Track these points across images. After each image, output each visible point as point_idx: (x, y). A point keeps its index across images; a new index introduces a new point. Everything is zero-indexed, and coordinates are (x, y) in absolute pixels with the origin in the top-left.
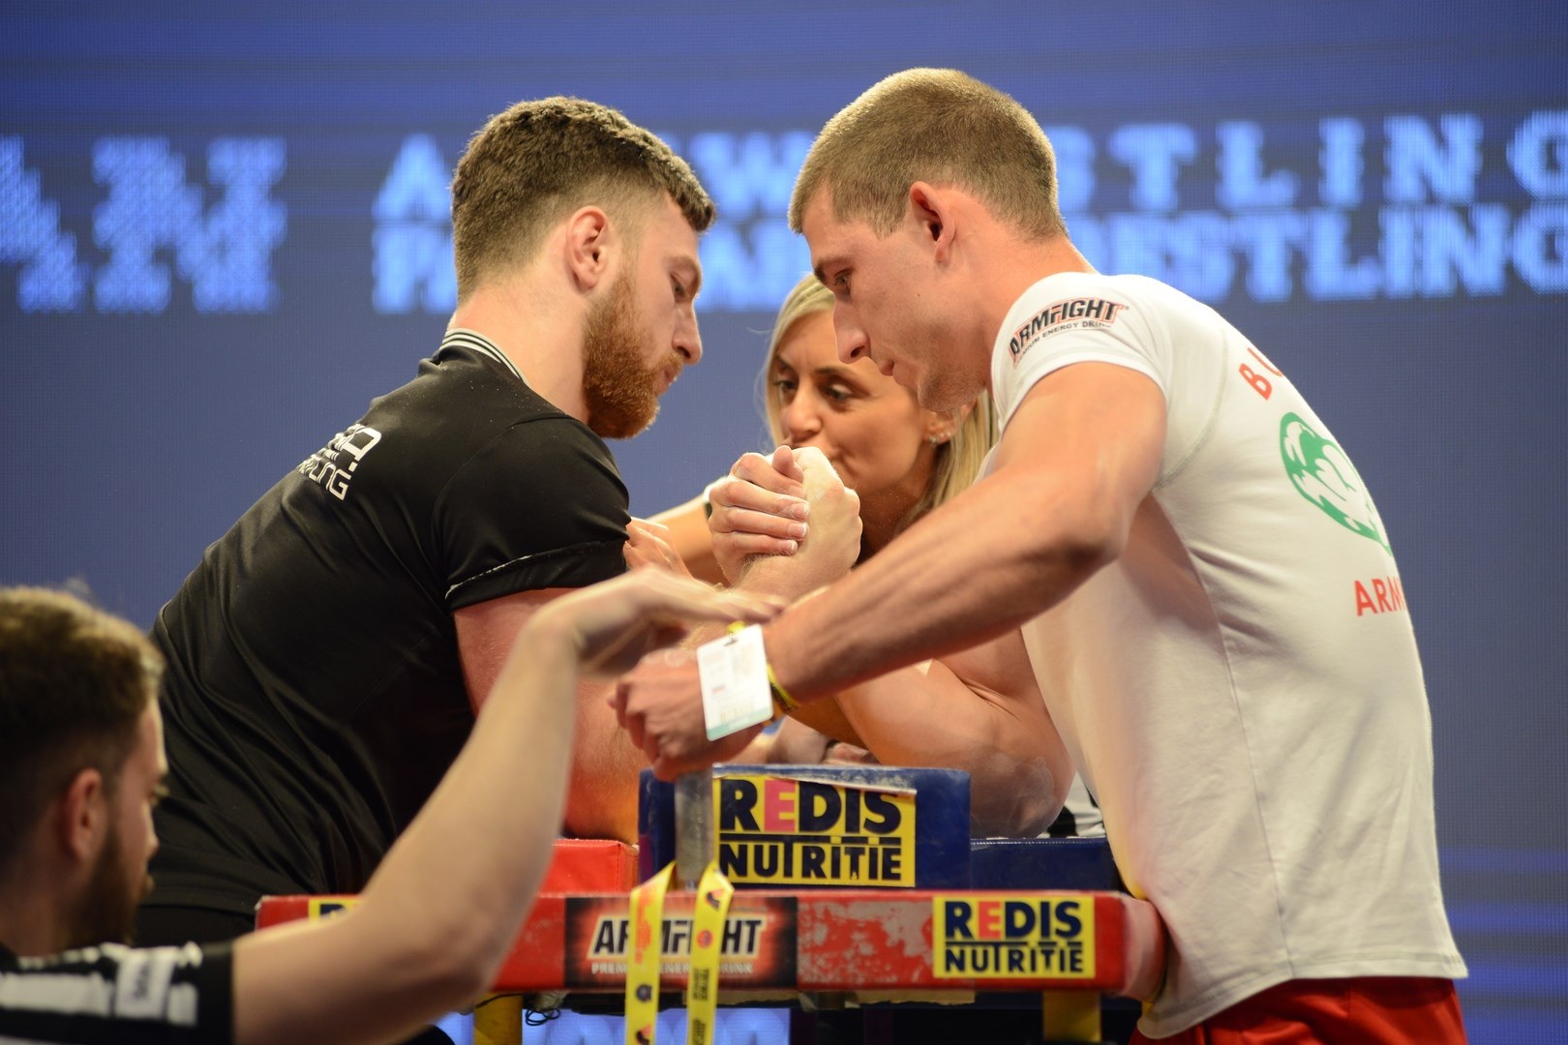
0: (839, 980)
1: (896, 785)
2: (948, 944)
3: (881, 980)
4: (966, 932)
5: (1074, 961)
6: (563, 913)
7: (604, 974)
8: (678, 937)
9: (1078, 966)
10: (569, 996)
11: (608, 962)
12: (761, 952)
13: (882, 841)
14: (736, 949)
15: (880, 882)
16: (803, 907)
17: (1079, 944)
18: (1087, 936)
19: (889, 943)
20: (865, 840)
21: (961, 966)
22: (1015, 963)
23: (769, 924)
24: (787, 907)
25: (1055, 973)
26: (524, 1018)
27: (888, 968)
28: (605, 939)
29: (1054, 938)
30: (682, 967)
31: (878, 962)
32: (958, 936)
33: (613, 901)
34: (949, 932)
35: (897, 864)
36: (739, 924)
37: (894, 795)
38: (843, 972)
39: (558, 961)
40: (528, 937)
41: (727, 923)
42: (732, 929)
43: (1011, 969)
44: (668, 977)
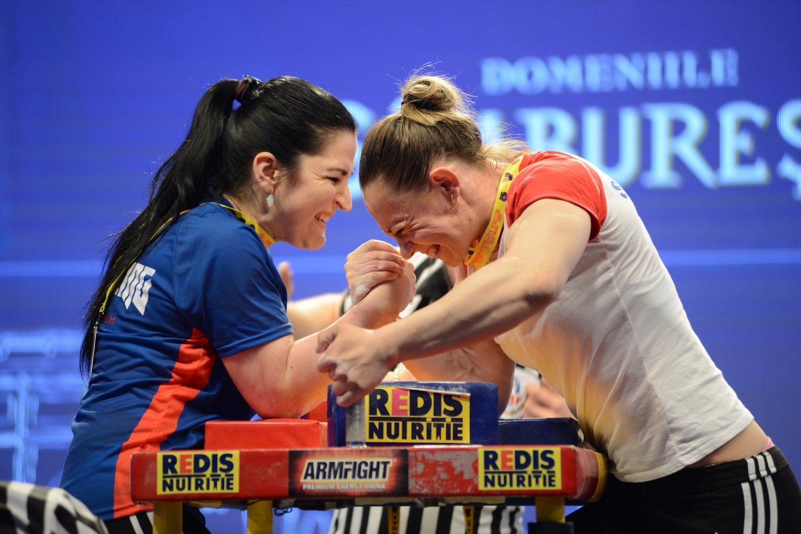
0: (430, 492)
1: (460, 391)
2: (486, 473)
3: (451, 491)
4: (495, 467)
5: (551, 481)
6: (288, 459)
7: (309, 490)
8: (347, 470)
9: (553, 483)
10: (295, 501)
11: (311, 483)
12: (390, 478)
13: (453, 420)
14: (377, 476)
15: (452, 441)
16: (411, 454)
17: (553, 472)
18: (557, 468)
19: (455, 473)
20: (444, 420)
21: (493, 484)
22: (520, 482)
23: (394, 463)
24: (404, 456)
25: (541, 487)
26: (273, 512)
27: (455, 486)
28: (310, 472)
29: (540, 469)
30: (349, 485)
31: (450, 483)
32: (491, 469)
33: (314, 452)
34: (486, 467)
35: (461, 432)
36: (378, 463)
37: (459, 396)
38: (432, 487)
39: (285, 484)
40: (270, 471)
41: (372, 463)
42: (375, 466)
43: (518, 485)
44: (342, 491)
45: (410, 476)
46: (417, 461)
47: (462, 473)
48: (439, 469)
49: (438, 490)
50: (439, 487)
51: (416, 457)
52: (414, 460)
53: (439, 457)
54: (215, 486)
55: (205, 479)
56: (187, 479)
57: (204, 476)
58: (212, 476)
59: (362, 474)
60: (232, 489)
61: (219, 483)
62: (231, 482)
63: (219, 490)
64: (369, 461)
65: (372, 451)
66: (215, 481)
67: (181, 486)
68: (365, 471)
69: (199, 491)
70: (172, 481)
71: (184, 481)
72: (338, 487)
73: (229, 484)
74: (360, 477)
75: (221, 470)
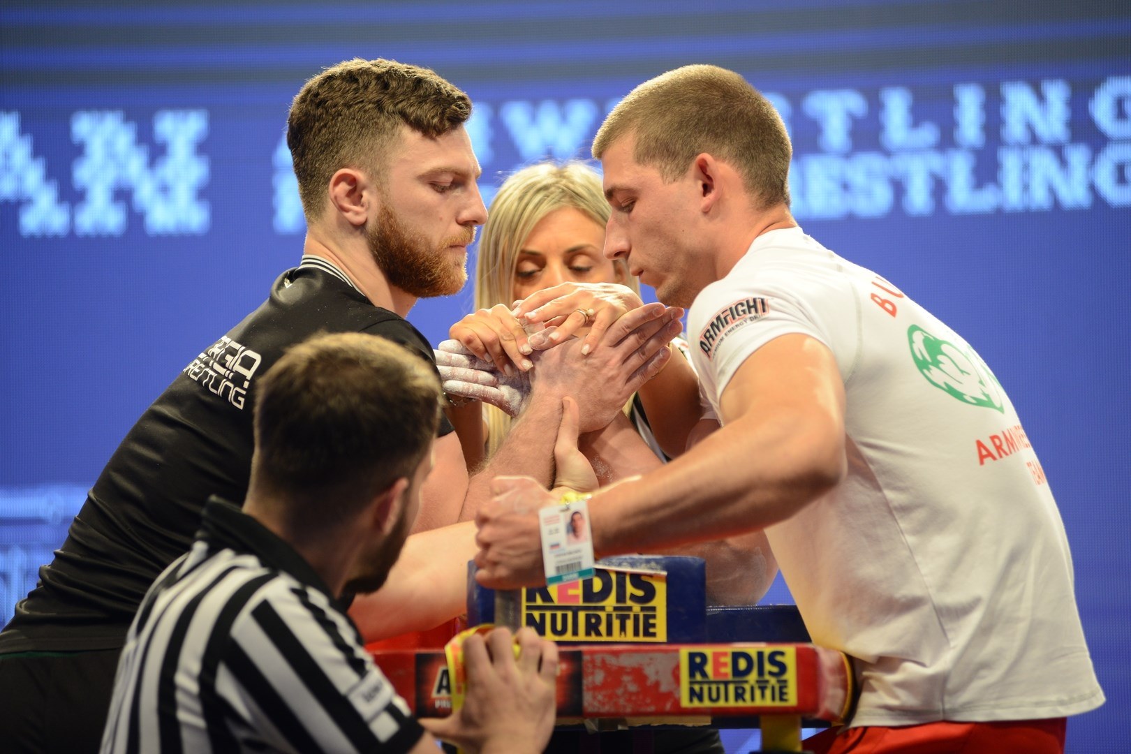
0: (613, 710)
1: (652, 569)
2: (691, 683)
3: (643, 709)
4: (704, 674)
5: (782, 694)
6: (414, 666)
7: (444, 709)
9: (785, 697)
11: (446, 700)
13: (643, 609)
15: (641, 638)
16: (586, 658)
17: (785, 681)
18: (791, 676)
19: (649, 683)
20: (630, 609)
21: (701, 699)
22: (739, 696)
23: (562, 671)
24: (575, 658)
25: (768, 702)
27: (648, 701)
28: (445, 683)
29: (767, 677)
31: (641, 697)
32: (698, 677)
34: (692, 675)
35: (653, 626)
37: (651, 576)
38: (615, 703)
43: (736, 700)
45: (584, 688)
46: (594, 667)
47: (657, 684)
48: (626, 678)
49: (624, 707)
50: (625, 703)
51: (593, 661)
52: (590, 665)
53: (627, 661)
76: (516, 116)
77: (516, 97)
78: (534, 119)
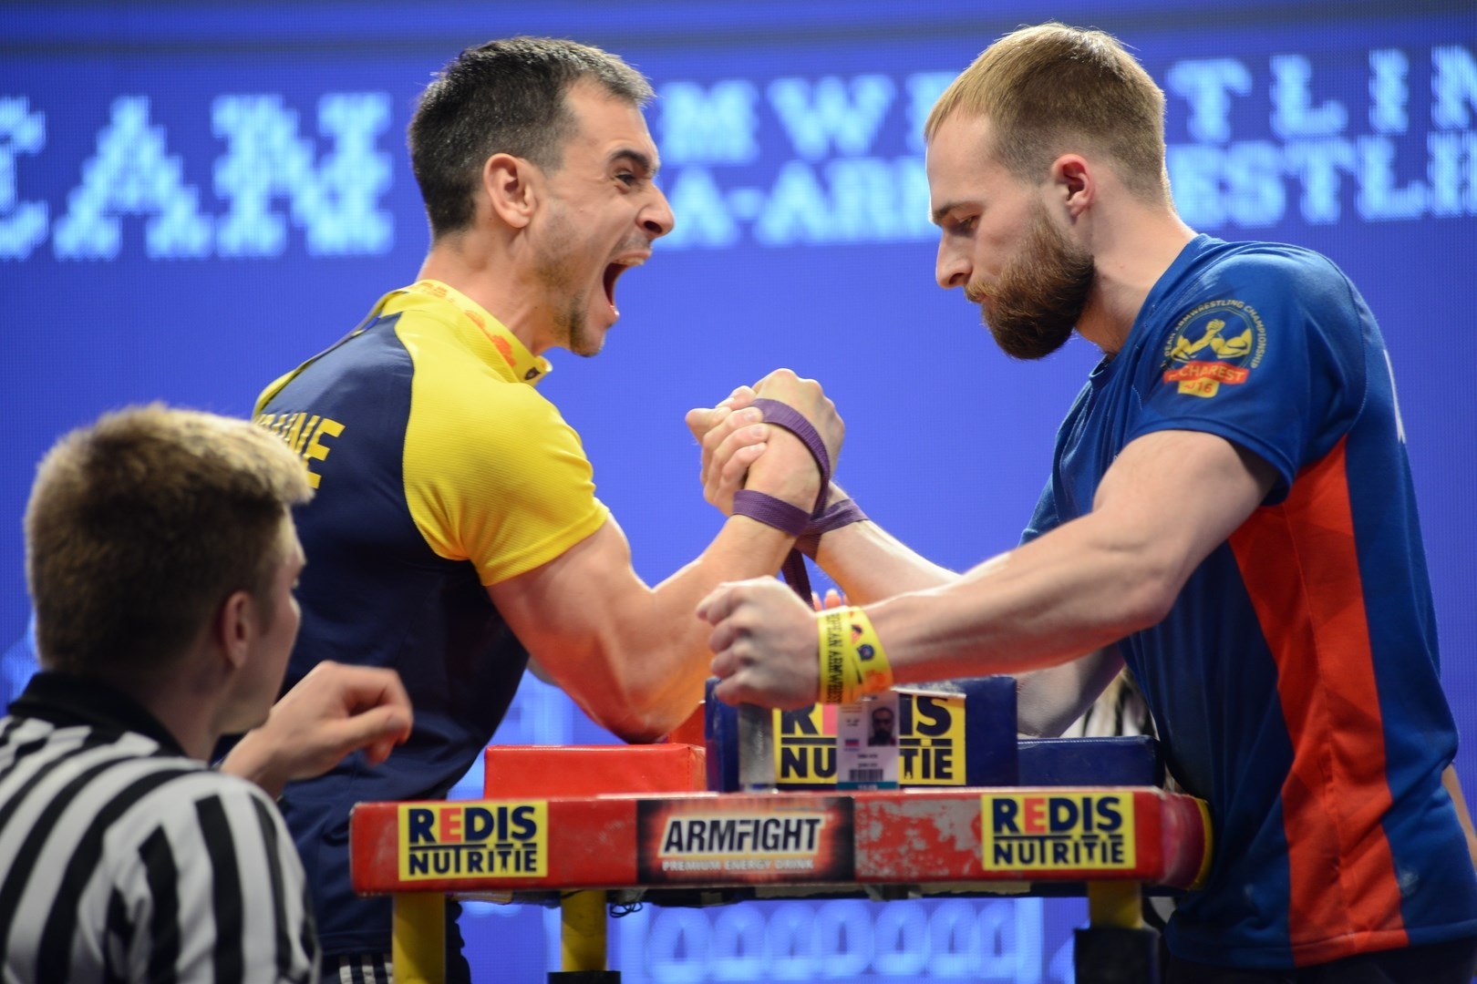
0: (894, 874)
1: (947, 690)
2: (996, 838)
3: (933, 873)
4: (1013, 828)
5: (1116, 853)
6: (634, 815)
7: (675, 871)
8: (742, 835)
9: (1120, 857)
10: (648, 891)
11: (677, 859)
12: (821, 848)
13: (934, 742)
14: (797, 845)
15: (932, 780)
16: (859, 806)
17: (1120, 837)
18: (1127, 829)
19: (941, 839)
20: (917, 742)
21: (1009, 859)
22: (1059, 855)
23: (828, 822)
24: (845, 807)
25: (1097, 864)
26: (608, 911)
27: (940, 862)
28: (675, 839)
29: (1096, 831)
30: (746, 863)
31: (931, 857)
32: (1006, 831)
33: (682, 802)
34: (997, 828)
35: (949, 764)
36: (799, 822)
37: (945, 699)
38: (898, 866)
39: (631, 860)
40: (603, 837)
41: (788, 822)
42: (793, 828)
43: (1056, 861)
44: (735, 873)
45: (857, 844)
46: (870, 817)
47: (952, 840)
48: (911, 833)
49: (909, 870)
50: (910, 865)
51: (867, 810)
52: (864, 816)
53: (911, 811)
54: (504, 864)
55: (485, 853)
56: (452, 853)
57: (484, 846)
58: (498, 846)
59: (770, 842)
60: (534, 869)
61: (511, 860)
62: (532, 857)
63: (511, 872)
64: (782, 818)
65: (788, 800)
66: (504, 855)
67: (442, 865)
68: (776, 837)
69: (475, 874)
70: (425, 856)
71: (447, 856)
72: (727, 867)
73: (529, 861)
74: (766, 847)
75: (515, 835)
76: (789, 97)
77: (789, 72)
78: (812, 102)
